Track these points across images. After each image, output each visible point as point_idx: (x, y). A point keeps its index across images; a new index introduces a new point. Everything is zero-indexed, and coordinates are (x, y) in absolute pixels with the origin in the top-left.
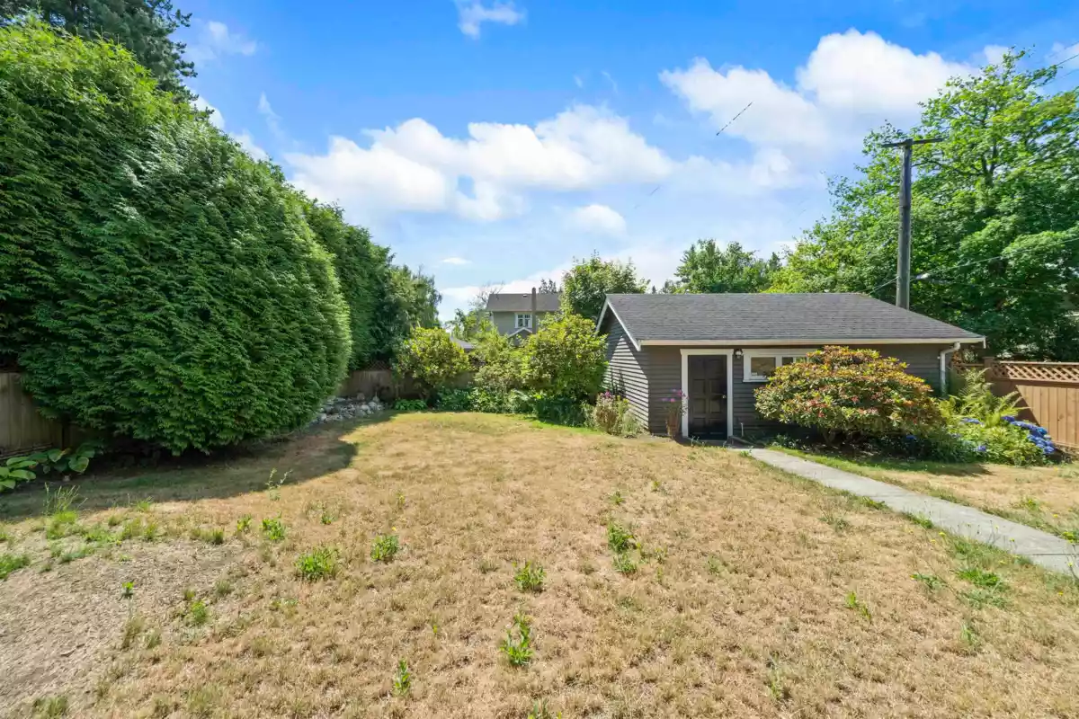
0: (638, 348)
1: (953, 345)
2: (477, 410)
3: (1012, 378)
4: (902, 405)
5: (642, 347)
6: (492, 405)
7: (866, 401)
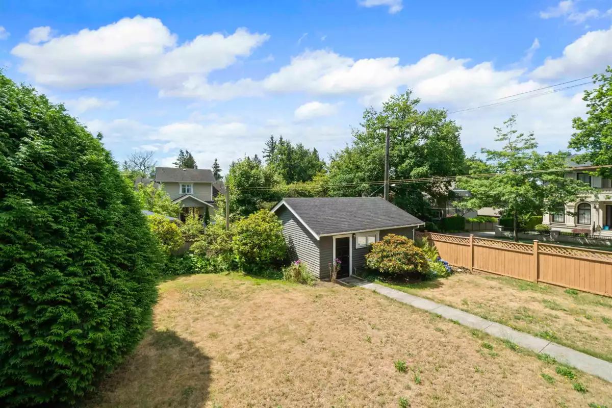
0: (318, 238)
1: (417, 226)
2: (198, 272)
3: (433, 239)
4: (421, 263)
5: (321, 238)
6: (209, 268)
7: (410, 262)
